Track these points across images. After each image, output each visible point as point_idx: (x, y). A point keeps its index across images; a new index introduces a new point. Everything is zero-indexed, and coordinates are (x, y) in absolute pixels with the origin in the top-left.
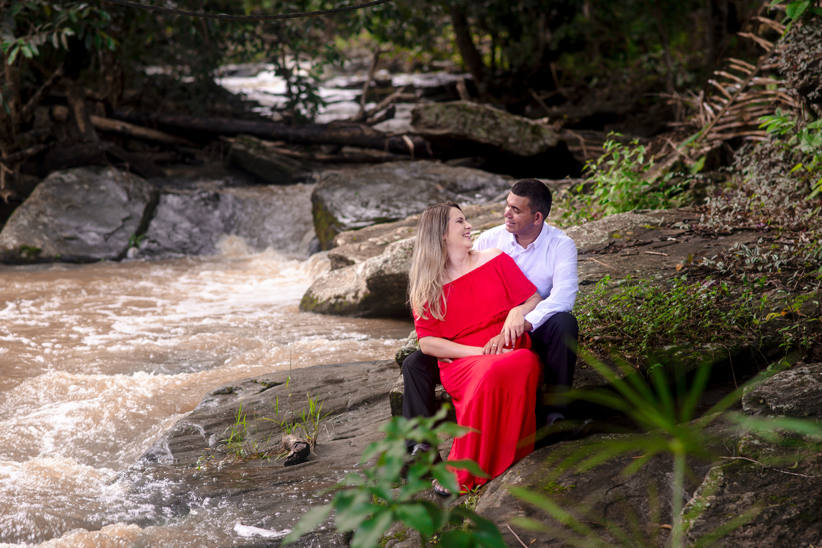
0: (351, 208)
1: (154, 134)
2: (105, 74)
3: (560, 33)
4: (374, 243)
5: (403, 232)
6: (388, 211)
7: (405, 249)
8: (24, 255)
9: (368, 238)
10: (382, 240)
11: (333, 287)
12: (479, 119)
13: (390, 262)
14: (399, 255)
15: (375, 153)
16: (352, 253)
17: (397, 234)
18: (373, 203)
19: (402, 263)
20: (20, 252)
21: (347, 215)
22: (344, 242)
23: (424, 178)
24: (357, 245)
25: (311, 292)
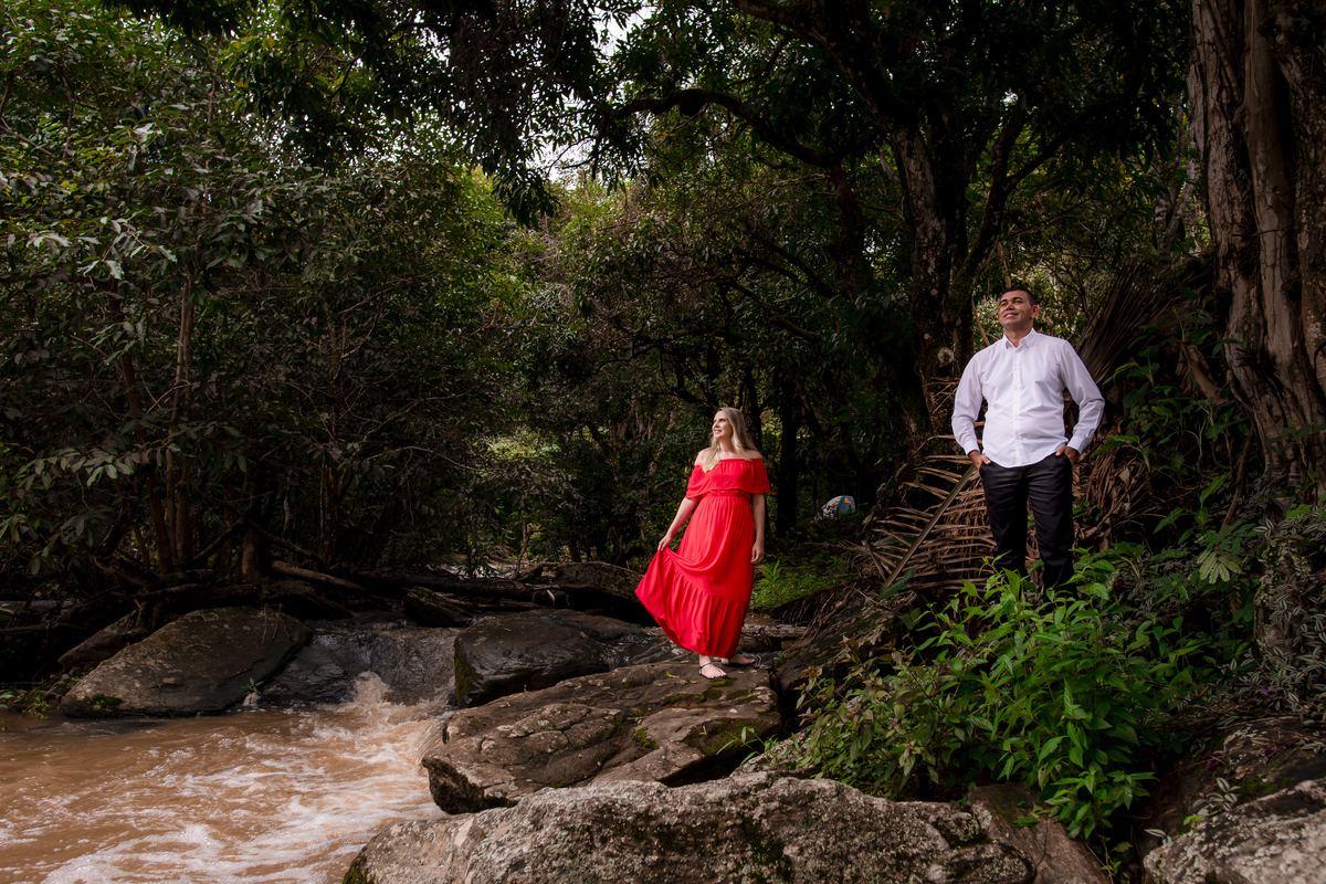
4: (505, 736)
5: (553, 712)
7: (572, 830)
8: (97, 707)
9: (499, 723)
10: (519, 728)
11: (403, 865)
13: (528, 869)
14: (555, 848)
17: (542, 719)
19: (562, 870)
20: (93, 703)
21: (486, 665)
22: (457, 730)
23: (568, 626)
24: (475, 740)
25: (365, 860)
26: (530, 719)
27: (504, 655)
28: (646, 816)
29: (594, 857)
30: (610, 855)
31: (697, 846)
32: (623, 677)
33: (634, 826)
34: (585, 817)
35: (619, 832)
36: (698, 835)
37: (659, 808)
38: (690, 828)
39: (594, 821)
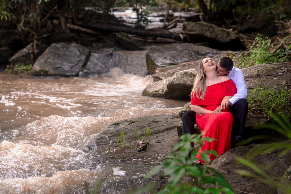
0: (160, 59)
1: (89, 31)
2: (72, 9)
4: (169, 72)
5: (180, 68)
6: (174, 61)
7: (181, 75)
9: (167, 70)
10: (172, 71)
11: (154, 88)
12: (207, 28)
13: (176, 79)
14: (179, 77)
15: (169, 40)
16: (161, 76)
17: (178, 69)
18: (168, 58)
19: (180, 79)
20: (41, 72)
21: (159, 62)
22: (158, 71)
23: (187, 50)
24: (163, 73)
25: (146, 89)
26: (175, 69)
27: (165, 59)
28: (191, 73)
29: (184, 78)
30: (186, 78)
33: (190, 74)
34: (183, 73)
35: (188, 75)
37: (193, 72)
39: (185, 74)
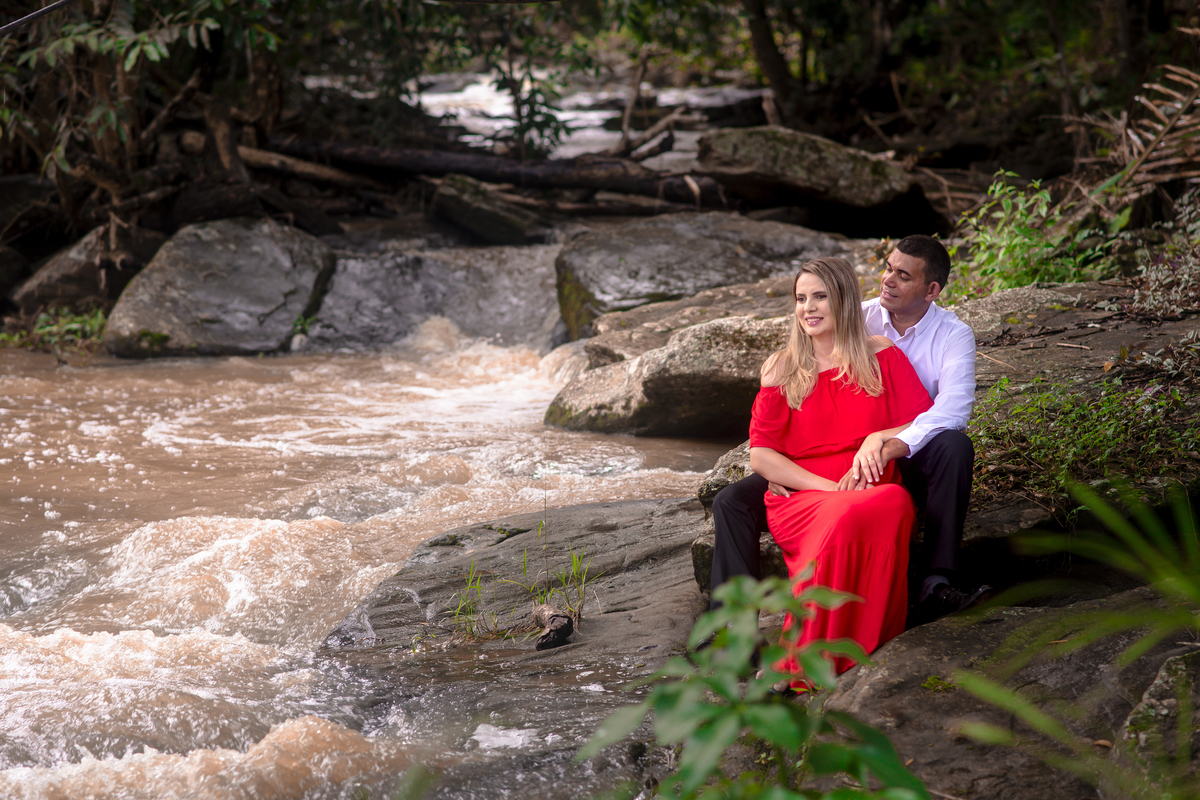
0: (614, 279)
1: (326, 172)
2: (256, 86)
3: (905, 30)
4: (651, 330)
5: (692, 313)
6: (667, 283)
7: (700, 339)
8: (145, 344)
9: (643, 322)
10: (662, 325)
11: (593, 393)
12: (795, 151)
13: (677, 357)
14: (691, 347)
15: (644, 202)
16: (619, 344)
17: (684, 318)
18: (645, 272)
19: (695, 358)
20: (140, 340)
21: (608, 289)
22: (607, 327)
23: (718, 238)
24: (626, 333)
25: (561, 399)
26: (673, 318)
27: (630, 276)
28: (740, 332)
29: (712, 351)
30: (720, 350)
31: (766, 346)
32: (767, 287)
33: (733, 337)
34: (707, 332)
35: (725, 339)
36: (768, 340)
37: (747, 328)
38: (763, 338)
39: (713, 334)
